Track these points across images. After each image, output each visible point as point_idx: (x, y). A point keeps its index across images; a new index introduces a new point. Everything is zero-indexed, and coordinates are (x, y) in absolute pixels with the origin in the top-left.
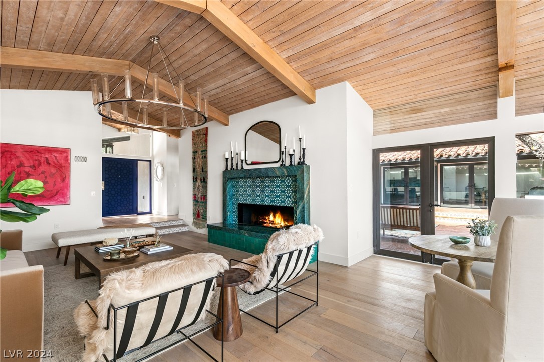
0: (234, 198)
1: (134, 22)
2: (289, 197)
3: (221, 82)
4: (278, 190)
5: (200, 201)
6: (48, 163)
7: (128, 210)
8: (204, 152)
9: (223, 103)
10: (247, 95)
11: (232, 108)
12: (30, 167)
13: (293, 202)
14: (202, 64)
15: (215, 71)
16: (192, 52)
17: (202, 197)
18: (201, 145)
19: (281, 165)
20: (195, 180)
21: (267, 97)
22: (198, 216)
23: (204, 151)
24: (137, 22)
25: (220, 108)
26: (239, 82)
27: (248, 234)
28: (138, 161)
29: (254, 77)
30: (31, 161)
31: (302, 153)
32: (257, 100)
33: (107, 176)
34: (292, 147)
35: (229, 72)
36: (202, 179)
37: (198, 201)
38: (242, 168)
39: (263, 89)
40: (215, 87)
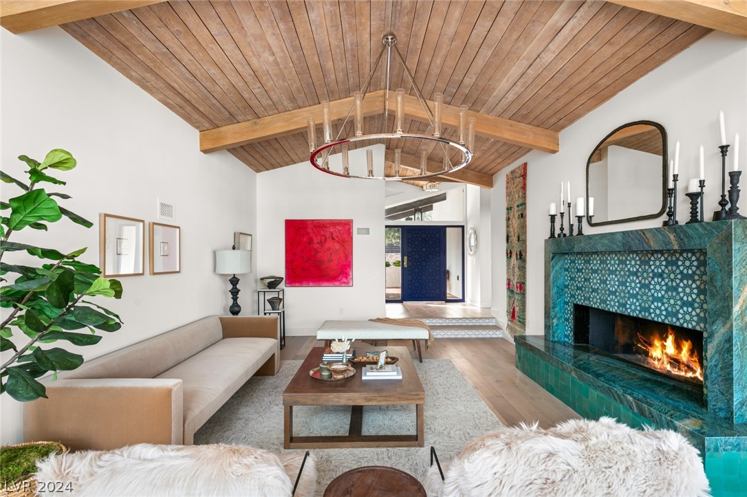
0: (566, 292)
1: (345, 25)
2: (691, 304)
3: (515, 72)
4: (659, 284)
5: (515, 291)
6: (333, 239)
7: (434, 295)
8: (520, 208)
9: (538, 112)
10: (577, 79)
11: (558, 116)
12: (318, 243)
13: (701, 320)
14: (469, 50)
15: (494, 55)
16: (446, 35)
17: (518, 285)
18: (517, 196)
19: (665, 223)
20: (509, 254)
21: (625, 68)
22: (513, 316)
23: (521, 205)
24: (350, 24)
25: (535, 122)
26: (548, 57)
27: (576, 374)
28: (447, 229)
29: (575, 32)
30: (319, 237)
31: (728, 186)
32: (605, 82)
33: (410, 249)
34: (698, 175)
35: (520, 44)
36: (518, 254)
37: (512, 291)
38: (580, 233)
39: (608, 51)
40: (508, 85)
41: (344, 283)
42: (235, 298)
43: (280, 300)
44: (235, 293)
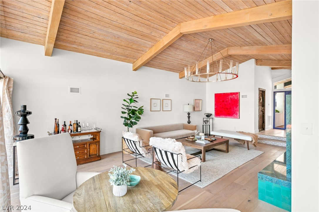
12: (226, 102)
30: (226, 99)
41: (236, 117)
42: (189, 119)
43: (208, 121)
44: (189, 117)
